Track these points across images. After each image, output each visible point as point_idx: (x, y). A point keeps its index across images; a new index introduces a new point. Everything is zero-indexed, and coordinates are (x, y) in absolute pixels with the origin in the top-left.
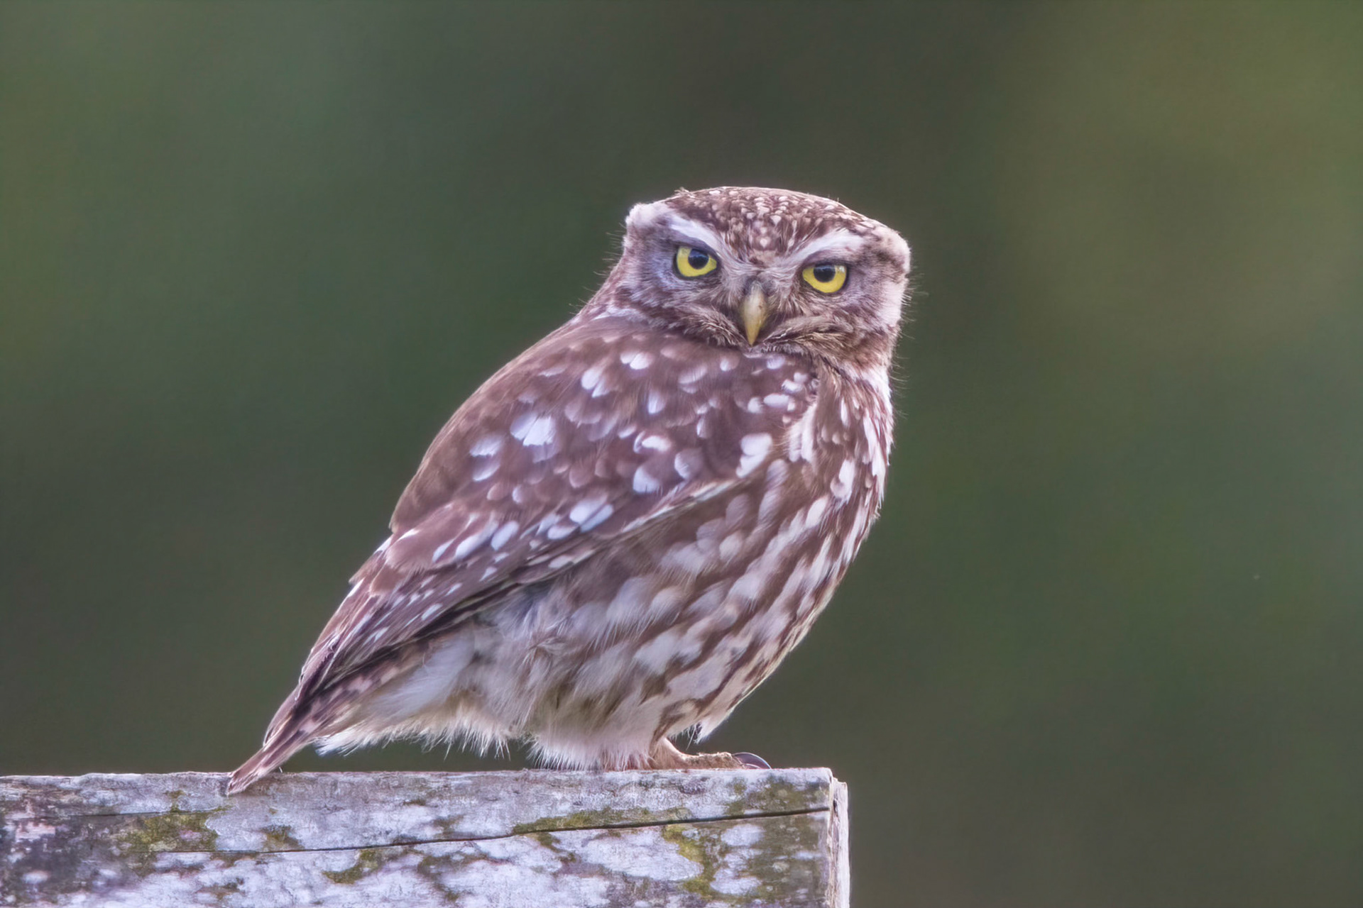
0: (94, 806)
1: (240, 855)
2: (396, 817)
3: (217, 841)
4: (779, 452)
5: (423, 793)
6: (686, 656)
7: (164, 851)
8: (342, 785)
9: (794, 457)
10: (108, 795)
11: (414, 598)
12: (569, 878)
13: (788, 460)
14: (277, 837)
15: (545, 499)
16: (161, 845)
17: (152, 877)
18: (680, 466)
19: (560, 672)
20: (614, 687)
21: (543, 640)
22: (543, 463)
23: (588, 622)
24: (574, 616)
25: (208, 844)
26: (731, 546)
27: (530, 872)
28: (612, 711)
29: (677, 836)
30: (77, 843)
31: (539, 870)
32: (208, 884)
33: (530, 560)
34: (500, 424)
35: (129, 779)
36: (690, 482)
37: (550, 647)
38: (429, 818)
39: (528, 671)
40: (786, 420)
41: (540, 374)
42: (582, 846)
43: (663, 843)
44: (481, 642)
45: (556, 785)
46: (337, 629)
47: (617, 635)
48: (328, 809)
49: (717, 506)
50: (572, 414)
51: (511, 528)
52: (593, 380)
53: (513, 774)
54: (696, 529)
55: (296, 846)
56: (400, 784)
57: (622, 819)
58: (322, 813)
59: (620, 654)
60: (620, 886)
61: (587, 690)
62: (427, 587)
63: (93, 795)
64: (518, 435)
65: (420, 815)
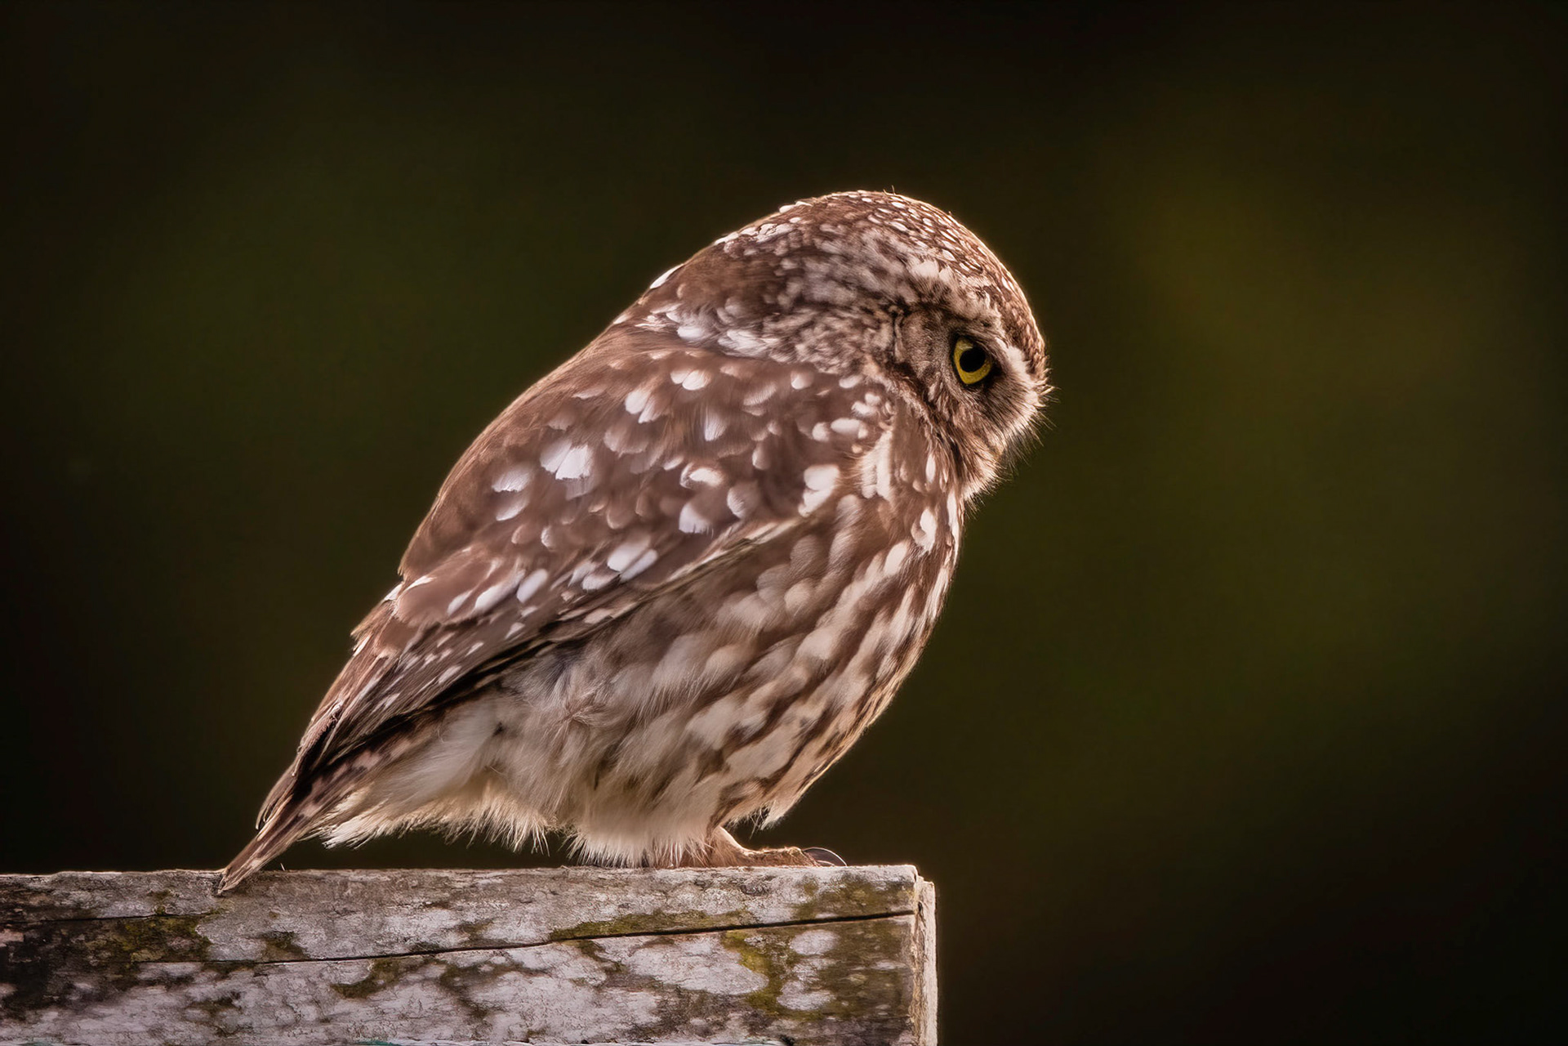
0: (68, 908)
1: (235, 965)
2: (415, 922)
3: (209, 949)
4: (849, 485)
5: (447, 894)
6: (747, 728)
7: (148, 961)
8: (354, 885)
9: (868, 492)
10: (83, 896)
11: (430, 659)
12: (616, 992)
13: (861, 496)
14: (278, 945)
15: (580, 542)
16: (145, 954)
17: (135, 991)
18: (734, 504)
19: (599, 746)
20: (662, 764)
21: (578, 709)
22: (578, 499)
23: (631, 687)
24: (614, 680)
25: (199, 952)
26: (798, 596)
27: (570, 985)
28: (659, 793)
29: (738, 944)
30: (48, 953)
31: (579, 982)
32: (199, 998)
33: (563, 614)
34: (528, 454)
35: (109, 878)
36: (746, 522)
37: (586, 717)
38: (453, 923)
39: (560, 747)
40: (856, 449)
41: (575, 396)
42: (630, 956)
43: (723, 951)
44: (505, 712)
45: (599, 884)
46: (341, 694)
47: (666, 703)
48: (338, 913)
49: (780, 549)
50: (614, 442)
51: (540, 577)
52: (639, 402)
53: (550, 872)
54: (756, 578)
55: (300, 955)
56: (420, 885)
57: (676, 924)
58: (330, 918)
59: (669, 726)
60: (673, 1001)
61: (632, 766)
62: (444, 646)
63: (67, 896)
64: (549, 466)
65: (443, 918)
